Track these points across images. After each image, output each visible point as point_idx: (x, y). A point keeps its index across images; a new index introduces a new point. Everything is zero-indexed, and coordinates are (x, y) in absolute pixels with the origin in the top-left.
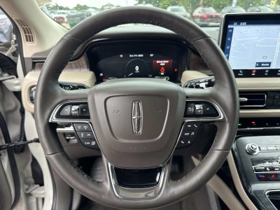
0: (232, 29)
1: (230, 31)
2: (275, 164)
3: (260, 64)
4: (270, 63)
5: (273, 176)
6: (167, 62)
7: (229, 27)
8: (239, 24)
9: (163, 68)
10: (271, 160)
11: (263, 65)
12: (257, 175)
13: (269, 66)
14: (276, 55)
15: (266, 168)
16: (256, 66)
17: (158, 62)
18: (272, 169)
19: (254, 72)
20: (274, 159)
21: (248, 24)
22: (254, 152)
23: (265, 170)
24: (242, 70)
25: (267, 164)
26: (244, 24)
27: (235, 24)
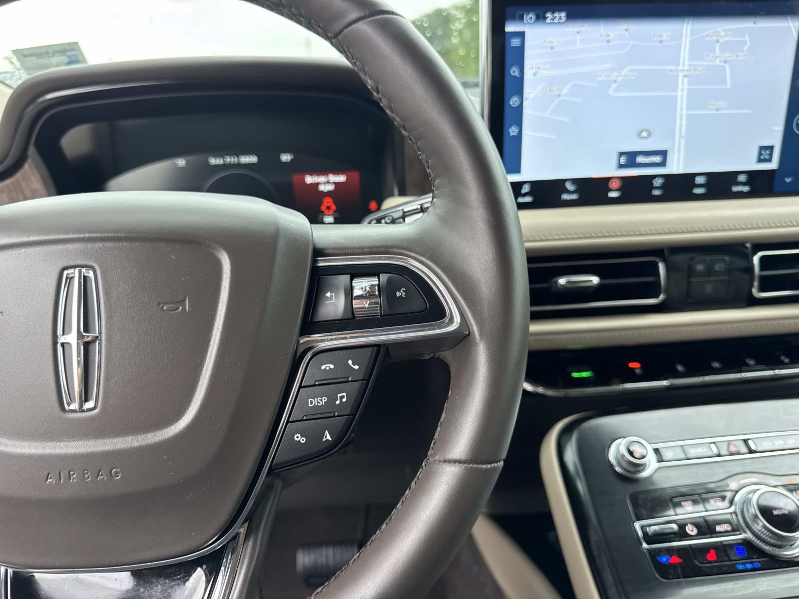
0: (521, 35)
1: (515, 42)
2: (716, 509)
3: (631, 159)
4: (664, 153)
5: (712, 556)
6: (342, 178)
7: (510, 28)
8: (541, 18)
9: (328, 202)
10: (699, 495)
11: (640, 159)
12: (653, 554)
13: (663, 164)
14: (681, 123)
15: (682, 527)
16: (621, 166)
17: (309, 179)
18: (706, 528)
19: (615, 184)
20: (711, 491)
21: (572, 17)
22: (639, 467)
23: (682, 534)
24: (575, 181)
25: (688, 511)
26: (560, 18)
27: (527, 21)
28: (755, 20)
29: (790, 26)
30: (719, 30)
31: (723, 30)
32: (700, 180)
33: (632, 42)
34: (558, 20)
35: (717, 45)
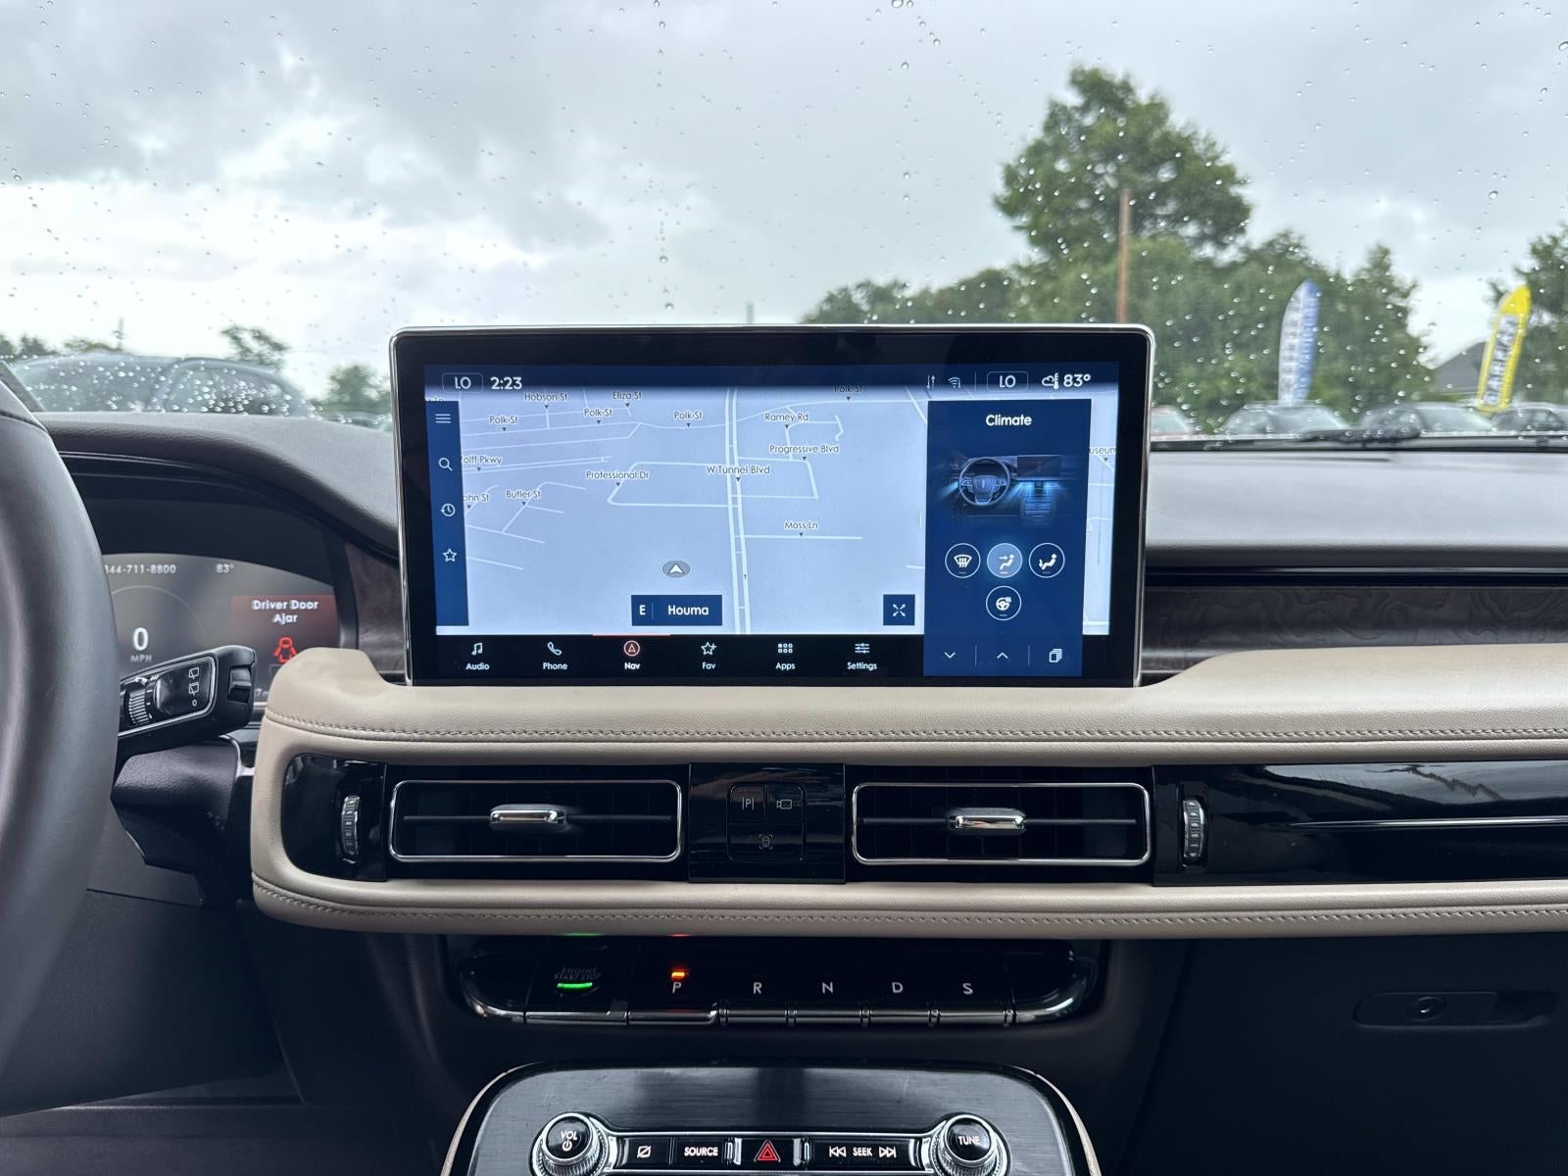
0: (452, 408)
1: (443, 419)
3: (650, 608)
4: (714, 603)
7: (432, 396)
8: (481, 383)
11: (672, 610)
13: (715, 618)
14: (739, 553)
16: (637, 620)
21: (533, 382)
24: (558, 640)
26: (514, 383)
27: (459, 385)
28: (848, 394)
29: (912, 403)
30: (787, 407)
31: (795, 409)
32: (785, 648)
33: (640, 423)
34: (511, 386)
35: (787, 431)
